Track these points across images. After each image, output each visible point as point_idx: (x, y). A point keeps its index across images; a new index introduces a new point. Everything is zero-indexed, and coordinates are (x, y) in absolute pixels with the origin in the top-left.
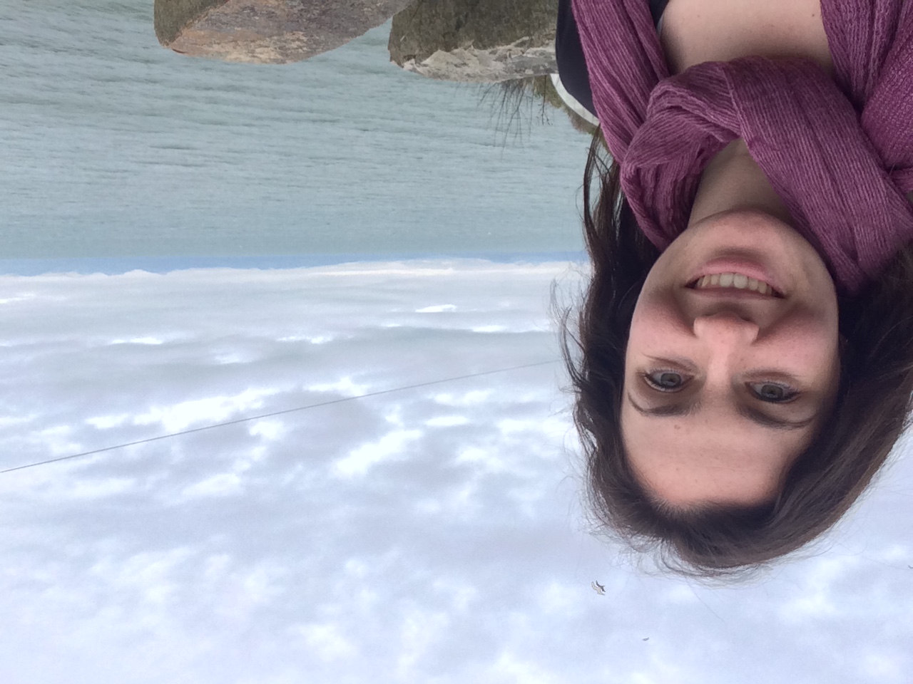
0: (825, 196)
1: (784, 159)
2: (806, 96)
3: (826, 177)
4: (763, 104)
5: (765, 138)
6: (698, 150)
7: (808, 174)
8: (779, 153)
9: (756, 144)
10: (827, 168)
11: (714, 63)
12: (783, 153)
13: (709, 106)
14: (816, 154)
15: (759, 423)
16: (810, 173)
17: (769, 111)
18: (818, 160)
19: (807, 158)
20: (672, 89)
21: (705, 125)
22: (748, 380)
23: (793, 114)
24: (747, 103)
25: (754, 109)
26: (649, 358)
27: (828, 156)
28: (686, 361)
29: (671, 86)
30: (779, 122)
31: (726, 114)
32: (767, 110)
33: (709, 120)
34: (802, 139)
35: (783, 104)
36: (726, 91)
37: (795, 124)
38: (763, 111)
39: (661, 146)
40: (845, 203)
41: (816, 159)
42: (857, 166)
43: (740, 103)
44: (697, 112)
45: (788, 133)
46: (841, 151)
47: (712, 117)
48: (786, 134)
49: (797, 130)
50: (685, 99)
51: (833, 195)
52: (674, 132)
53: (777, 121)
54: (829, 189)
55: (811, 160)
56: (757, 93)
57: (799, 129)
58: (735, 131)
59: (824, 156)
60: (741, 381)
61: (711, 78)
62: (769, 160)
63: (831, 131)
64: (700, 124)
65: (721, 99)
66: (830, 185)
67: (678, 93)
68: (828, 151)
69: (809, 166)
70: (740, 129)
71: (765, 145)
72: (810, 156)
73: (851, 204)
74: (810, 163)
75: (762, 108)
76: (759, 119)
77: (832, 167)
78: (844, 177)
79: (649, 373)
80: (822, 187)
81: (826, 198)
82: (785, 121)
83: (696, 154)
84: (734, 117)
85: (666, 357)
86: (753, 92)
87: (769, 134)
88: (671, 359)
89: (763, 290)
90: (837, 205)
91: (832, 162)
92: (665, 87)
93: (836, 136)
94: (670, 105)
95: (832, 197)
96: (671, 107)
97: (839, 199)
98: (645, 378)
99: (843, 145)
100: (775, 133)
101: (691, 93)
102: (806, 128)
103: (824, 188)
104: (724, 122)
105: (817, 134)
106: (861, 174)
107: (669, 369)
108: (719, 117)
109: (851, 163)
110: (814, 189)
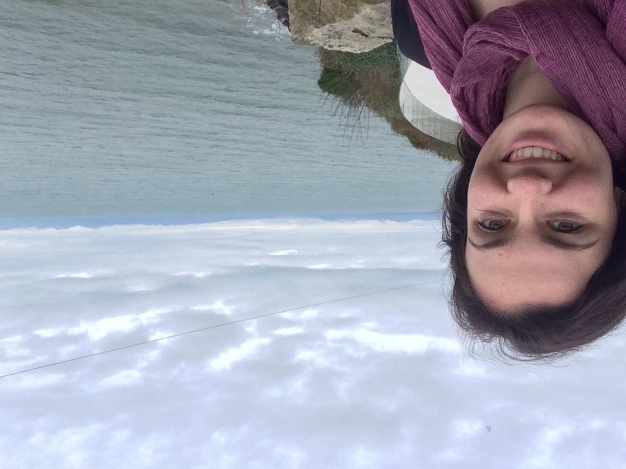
0: (591, 88)
1: (560, 65)
2: (572, 22)
3: (590, 75)
4: (543, 30)
5: (547, 53)
6: (502, 70)
7: (578, 74)
8: (557, 61)
9: (542, 58)
10: (591, 69)
11: (507, 8)
12: (560, 62)
13: (507, 36)
14: (583, 60)
15: (557, 246)
16: (579, 73)
17: (548, 34)
18: (584, 64)
19: (576, 63)
20: (479, 30)
21: (505, 51)
22: (548, 219)
23: (564, 34)
24: (532, 31)
25: (538, 34)
26: (480, 212)
27: (590, 60)
28: (505, 210)
29: (478, 28)
30: (555, 40)
31: (519, 40)
32: (546, 34)
33: (508, 46)
34: (572, 50)
35: (557, 28)
36: (517, 24)
37: (566, 41)
38: (544, 35)
39: (476, 69)
40: (605, 91)
41: (583, 63)
42: (610, 65)
43: (528, 31)
44: (498, 42)
45: (562, 47)
46: (599, 56)
47: (509, 43)
48: (561, 49)
49: (568, 45)
50: (489, 35)
51: (596, 86)
52: (484, 59)
53: (554, 40)
54: (593, 83)
55: (580, 64)
56: (538, 22)
57: (569, 44)
58: (526, 51)
59: (588, 60)
60: (543, 220)
61: (504, 17)
62: (551, 68)
63: (591, 43)
64: (502, 50)
65: (514, 30)
66: (593, 80)
67: (484, 31)
68: (590, 57)
69: (578, 68)
70: (529, 49)
71: (547, 58)
72: (579, 61)
73: (609, 92)
74: (579, 66)
75: (543, 33)
76: (542, 41)
77: (594, 67)
78: (603, 73)
79: (480, 221)
80: (588, 82)
81: (592, 89)
82: (560, 40)
83: (501, 73)
84: (524, 41)
85: (492, 209)
86: (535, 23)
87: (549, 50)
88: (496, 210)
89: (554, 157)
90: (600, 94)
91: (594, 64)
92: (474, 29)
93: (595, 46)
94: (478, 41)
95: (595, 88)
96: (480, 42)
97: (601, 89)
98: (479, 225)
99: (600, 52)
100: (554, 49)
101: (493, 29)
102: (574, 43)
103: (590, 83)
104: (518, 46)
105: (582, 46)
106: (614, 70)
107: (494, 217)
108: (514, 43)
109: (606, 64)
110: (582, 84)
